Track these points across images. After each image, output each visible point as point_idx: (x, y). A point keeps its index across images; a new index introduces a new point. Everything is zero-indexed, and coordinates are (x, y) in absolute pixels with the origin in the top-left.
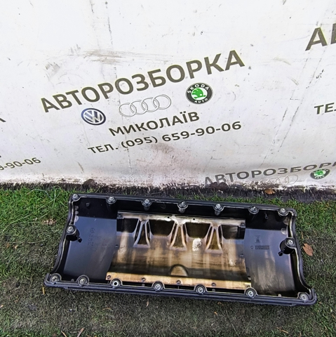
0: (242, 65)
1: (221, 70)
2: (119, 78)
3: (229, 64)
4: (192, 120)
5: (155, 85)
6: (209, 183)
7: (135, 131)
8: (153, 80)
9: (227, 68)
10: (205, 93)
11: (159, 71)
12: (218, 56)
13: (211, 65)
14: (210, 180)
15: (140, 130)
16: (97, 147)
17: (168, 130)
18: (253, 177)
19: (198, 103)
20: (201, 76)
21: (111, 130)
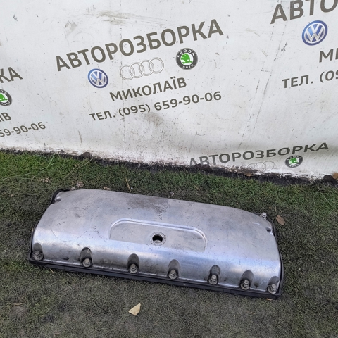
0: (221, 34)
1: (204, 37)
2: (123, 39)
3: (211, 32)
4: (180, 87)
5: (152, 48)
6: (194, 164)
7: (132, 97)
8: (150, 42)
9: (210, 36)
10: (192, 59)
11: (155, 33)
12: (202, 24)
13: (197, 32)
14: (195, 162)
15: (136, 96)
16: (97, 114)
17: (160, 97)
18: (234, 160)
19: (185, 69)
20: (188, 42)
21: (111, 94)
